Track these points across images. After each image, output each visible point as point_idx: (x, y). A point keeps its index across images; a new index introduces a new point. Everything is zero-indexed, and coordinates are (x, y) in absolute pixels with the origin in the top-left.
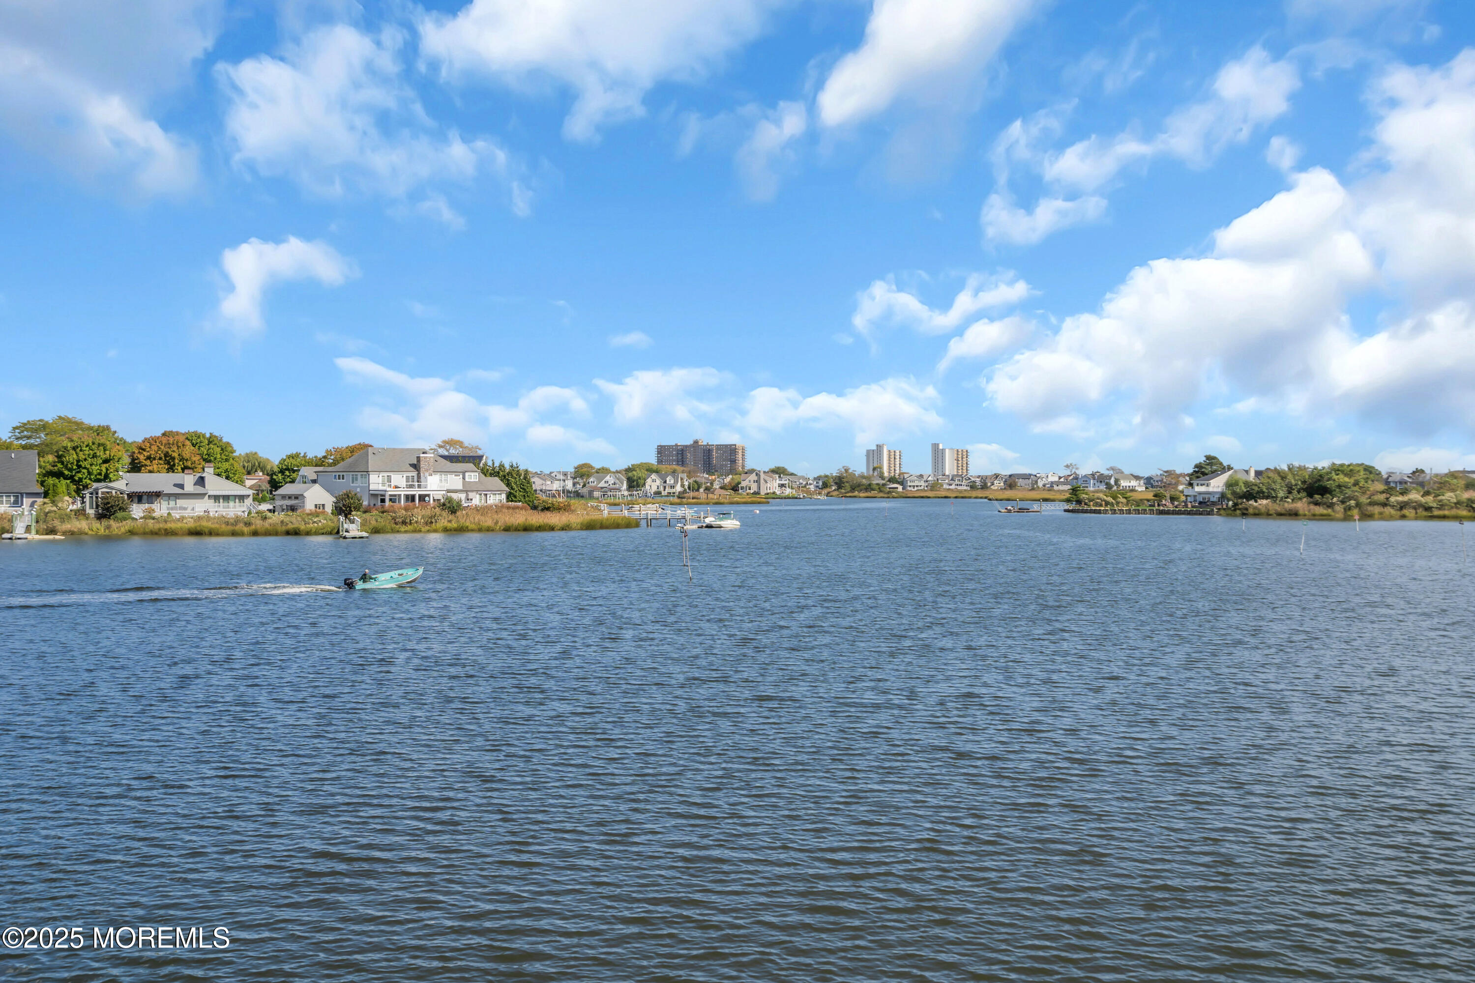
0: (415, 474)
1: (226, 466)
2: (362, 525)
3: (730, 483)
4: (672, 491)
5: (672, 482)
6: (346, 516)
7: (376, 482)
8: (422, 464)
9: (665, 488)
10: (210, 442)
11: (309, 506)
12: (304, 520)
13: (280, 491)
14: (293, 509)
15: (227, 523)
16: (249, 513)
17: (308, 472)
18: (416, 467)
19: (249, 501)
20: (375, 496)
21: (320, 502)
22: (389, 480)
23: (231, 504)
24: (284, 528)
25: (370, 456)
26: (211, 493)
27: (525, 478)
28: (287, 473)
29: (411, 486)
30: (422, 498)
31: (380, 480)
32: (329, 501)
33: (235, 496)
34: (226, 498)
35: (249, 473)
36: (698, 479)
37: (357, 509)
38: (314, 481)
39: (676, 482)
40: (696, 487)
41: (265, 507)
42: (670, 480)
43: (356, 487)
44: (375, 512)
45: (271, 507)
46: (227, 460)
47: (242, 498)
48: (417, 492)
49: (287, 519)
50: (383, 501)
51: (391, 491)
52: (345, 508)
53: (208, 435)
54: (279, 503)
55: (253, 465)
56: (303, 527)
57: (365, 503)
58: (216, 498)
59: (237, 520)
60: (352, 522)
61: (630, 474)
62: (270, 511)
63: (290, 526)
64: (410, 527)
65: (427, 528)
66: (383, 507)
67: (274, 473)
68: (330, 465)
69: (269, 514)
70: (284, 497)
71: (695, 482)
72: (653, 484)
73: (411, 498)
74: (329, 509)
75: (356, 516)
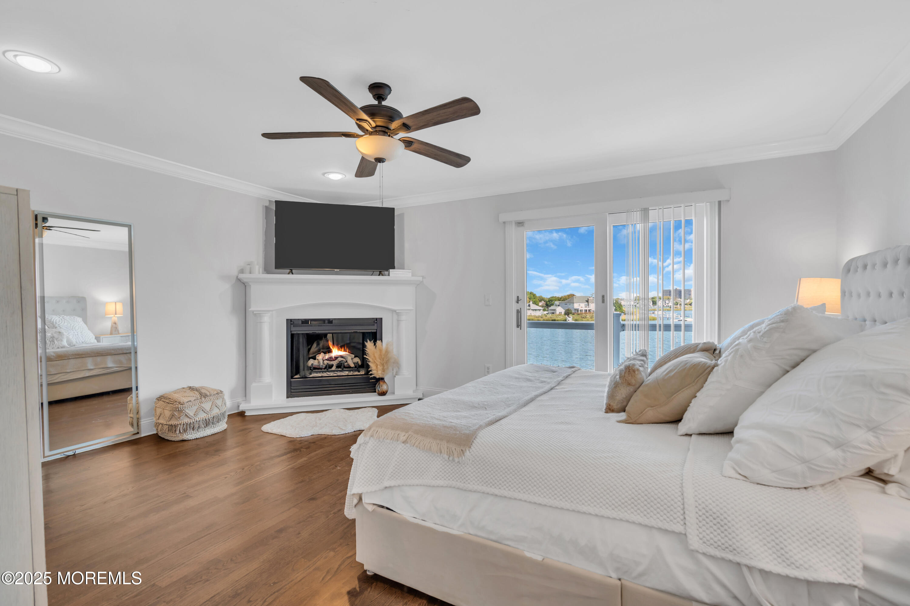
0: (587, 303)
1: (534, 300)
2: (573, 318)
3: (689, 303)
4: (668, 305)
5: (668, 302)
6: (568, 316)
7: (576, 306)
8: (589, 301)
9: (665, 304)
10: (530, 294)
11: (558, 313)
12: (556, 317)
13: (550, 308)
14: (553, 313)
15: (537, 317)
16: (542, 315)
17: (557, 303)
18: (587, 301)
19: (542, 311)
20: (576, 310)
21: (560, 311)
22: (580, 305)
23: (537, 311)
24: (551, 319)
25: (574, 298)
26: (532, 309)
27: (620, 304)
28: (550, 302)
29: (586, 307)
30: (589, 310)
31: (577, 305)
32: (563, 311)
33: (538, 310)
34: (536, 310)
35: (540, 301)
36: (677, 301)
37: (571, 313)
38: (559, 305)
39: (669, 302)
40: (676, 304)
41: (546, 312)
42: (667, 302)
43: (570, 306)
44: (576, 315)
45: (547, 313)
46: (535, 298)
47: (540, 310)
48: (588, 309)
49: (552, 316)
50: (578, 311)
51: (580, 309)
52: (568, 313)
53: (530, 292)
54: (550, 311)
55: (541, 299)
56: (556, 319)
57: (573, 312)
58: (533, 310)
59: (539, 317)
60: (570, 317)
61: (653, 300)
62: (547, 314)
63: (553, 319)
64: (586, 319)
65: (591, 319)
66: (578, 313)
67: (547, 302)
68: (562, 301)
69: (547, 315)
70: (551, 310)
71: (676, 302)
72: (660, 303)
73: (586, 311)
74: (563, 313)
75: (570, 315)
